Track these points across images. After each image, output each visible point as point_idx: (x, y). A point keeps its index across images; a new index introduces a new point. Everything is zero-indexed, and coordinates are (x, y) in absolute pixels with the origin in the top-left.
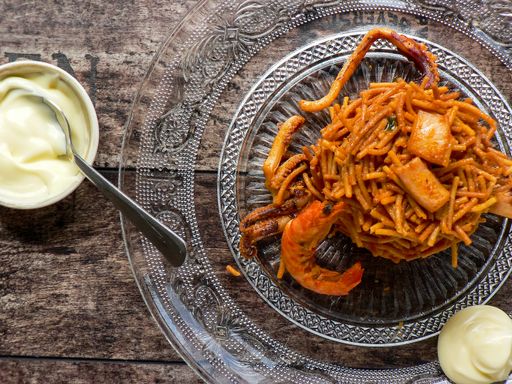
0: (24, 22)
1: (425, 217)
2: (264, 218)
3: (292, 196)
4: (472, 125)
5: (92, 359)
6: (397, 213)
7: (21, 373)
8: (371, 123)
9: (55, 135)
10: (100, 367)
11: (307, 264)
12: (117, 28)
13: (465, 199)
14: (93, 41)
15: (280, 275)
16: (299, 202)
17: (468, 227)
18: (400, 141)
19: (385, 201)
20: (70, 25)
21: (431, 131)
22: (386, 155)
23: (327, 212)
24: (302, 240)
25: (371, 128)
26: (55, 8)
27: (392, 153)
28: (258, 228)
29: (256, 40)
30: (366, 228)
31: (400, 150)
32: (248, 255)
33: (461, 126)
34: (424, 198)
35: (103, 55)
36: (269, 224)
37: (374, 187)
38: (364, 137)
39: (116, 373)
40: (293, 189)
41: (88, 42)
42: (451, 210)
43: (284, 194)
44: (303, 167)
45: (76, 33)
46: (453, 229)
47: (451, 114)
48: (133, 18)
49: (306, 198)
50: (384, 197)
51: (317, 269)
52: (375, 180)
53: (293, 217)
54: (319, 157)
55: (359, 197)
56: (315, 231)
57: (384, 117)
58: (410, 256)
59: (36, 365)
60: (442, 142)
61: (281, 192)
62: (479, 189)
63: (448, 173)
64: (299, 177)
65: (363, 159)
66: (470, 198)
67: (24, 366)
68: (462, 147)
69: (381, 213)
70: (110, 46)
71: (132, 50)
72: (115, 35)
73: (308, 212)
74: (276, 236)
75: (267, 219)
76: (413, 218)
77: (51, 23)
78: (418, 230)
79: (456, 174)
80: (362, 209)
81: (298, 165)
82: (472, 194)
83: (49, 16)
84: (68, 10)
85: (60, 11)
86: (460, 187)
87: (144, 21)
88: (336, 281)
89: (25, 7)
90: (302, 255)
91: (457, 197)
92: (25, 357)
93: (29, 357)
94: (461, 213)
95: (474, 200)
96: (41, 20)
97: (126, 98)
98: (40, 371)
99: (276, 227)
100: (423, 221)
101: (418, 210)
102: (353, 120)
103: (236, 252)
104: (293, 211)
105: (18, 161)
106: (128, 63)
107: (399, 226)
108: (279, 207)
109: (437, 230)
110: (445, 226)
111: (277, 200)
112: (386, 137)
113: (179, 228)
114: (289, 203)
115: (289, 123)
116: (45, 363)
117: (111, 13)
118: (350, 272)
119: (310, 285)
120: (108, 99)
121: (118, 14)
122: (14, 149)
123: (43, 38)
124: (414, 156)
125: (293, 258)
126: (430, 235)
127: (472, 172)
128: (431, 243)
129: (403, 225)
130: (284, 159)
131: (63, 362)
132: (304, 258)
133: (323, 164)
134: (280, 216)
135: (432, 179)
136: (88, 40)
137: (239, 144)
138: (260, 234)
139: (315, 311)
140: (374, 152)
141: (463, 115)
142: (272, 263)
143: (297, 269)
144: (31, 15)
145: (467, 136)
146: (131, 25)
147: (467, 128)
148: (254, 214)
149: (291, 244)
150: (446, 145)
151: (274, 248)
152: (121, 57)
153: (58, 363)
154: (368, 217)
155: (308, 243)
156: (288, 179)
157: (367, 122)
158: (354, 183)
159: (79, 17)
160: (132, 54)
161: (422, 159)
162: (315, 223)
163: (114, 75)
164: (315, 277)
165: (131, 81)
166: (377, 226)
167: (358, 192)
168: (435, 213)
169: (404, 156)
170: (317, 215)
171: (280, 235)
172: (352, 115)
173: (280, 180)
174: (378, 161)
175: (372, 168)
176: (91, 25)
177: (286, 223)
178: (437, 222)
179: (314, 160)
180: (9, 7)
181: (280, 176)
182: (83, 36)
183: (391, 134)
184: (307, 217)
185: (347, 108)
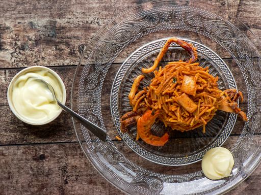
0: (25, 9)
1: (188, 115)
2: (129, 117)
3: (140, 107)
4: (206, 79)
5: (64, 142)
6: (178, 114)
7: (36, 150)
8: (167, 81)
9: (48, 94)
10: (68, 145)
11: (147, 134)
12: (63, 9)
13: (204, 107)
14: (53, 14)
15: (137, 139)
16: (143, 109)
17: (205, 118)
18: (178, 87)
19: (173, 110)
20: (44, 9)
21: (189, 83)
22: (173, 93)
23: (153, 114)
24: (144, 125)
25: (167, 83)
26: (37, 2)
27: (175, 92)
28: (127, 121)
29: (123, 44)
30: (167, 120)
31: (178, 90)
32: (124, 132)
33: (201, 80)
34: (187, 108)
35: (58, 20)
36: (132, 119)
37: (169, 104)
38: (165, 86)
39: (74, 147)
40: (141, 104)
41: (51, 15)
42: (198, 112)
43: (137, 107)
44: (144, 96)
45: (46, 12)
46: (200, 118)
47: (197, 76)
48: (69, 4)
49: (146, 108)
50: (173, 108)
51: (151, 136)
52: (169, 102)
53: (141, 116)
54: (150, 92)
55: (164, 108)
56: (149, 121)
57: (172, 78)
58: (187, 129)
59: (42, 147)
60: (193, 87)
61: (136, 106)
62: (209, 103)
63: (197, 98)
64: (143, 100)
65: (165, 94)
66: (205, 107)
67: (37, 147)
68: (202, 88)
69: (172, 114)
70: (61, 16)
71: (70, 17)
72: (62, 11)
73: (146, 114)
74: (134, 124)
75: (131, 117)
76: (184, 116)
77: (35, 8)
78: (186, 120)
79: (200, 98)
80: (165, 113)
81: (142, 95)
82: (206, 105)
83: (35, 6)
84: (42, 3)
85: (39, 3)
86: (201, 103)
87: (73, 5)
88: (159, 140)
89: (24, 3)
90: (145, 131)
91: (201, 107)
92: (37, 144)
93: (39, 144)
94: (202, 113)
95: (207, 108)
96: (32, 7)
97: (69, 37)
98: (43, 149)
99: (134, 120)
100: (188, 117)
101: (186, 112)
102: (162, 77)
103: (119, 131)
104: (141, 114)
105: (35, 106)
106: (68, 22)
107: (179, 119)
108: (135, 112)
109: (193, 119)
110: (196, 118)
111: (134, 109)
112: (172, 86)
113: (96, 122)
114: (139, 110)
115: (138, 78)
116: (45, 145)
117: (60, 3)
118: (164, 136)
119: (149, 142)
120: (62, 38)
121: (63, 3)
122: (33, 101)
123: (33, 15)
124: (183, 93)
125: (142, 132)
126: (191, 121)
127: (206, 97)
128: (191, 124)
129: (180, 118)
130: (136, 93)
131: (53, 145)
132: (146, 132)
133: (151, 95)
134: (136, 115)
135: (190, 101)
136: (51, 14)
137: (118, 87)
138: (129, 123)
139: (152, 153)
140: (169, 92)
141: (202, 76)
142: (134, 134)
143: (144, 136)
144: (27, 6)
145: (204, 83)
146: (68, 7)
147: (204, 81)
148: (126, 115)
149: (141, 127)
150: (194, 88)
151: (134, 128)
152: (65, 20)
153: (51, 145)
154: (168, 116)
155: (147, 126)
156: (139, 101)
157: (165, 80)
158: (162, 103)
159: (47, 5)
160: (70, 19)
161: (186, 94)
162: (149, 118)
163: (63, 28)
164: (151, 139)
165: (70, 30)
166: (171, 119)
167: (163, 106)
168: (192, 113)
169: (180, 92)
170: (149, 115)
171: (136, 123)
172: (162, 75)
173: (135, 101)
174: (170, 95)
175: (168, 98)
176: (52, 8)
177: (139, 118)
178: (193, 116)
179: (148, 94)
180: (18, 3)
181: (135, 100)
182: (49, 13)
183: (175, 85)
184: (146, 116)
185: (160, 71)
